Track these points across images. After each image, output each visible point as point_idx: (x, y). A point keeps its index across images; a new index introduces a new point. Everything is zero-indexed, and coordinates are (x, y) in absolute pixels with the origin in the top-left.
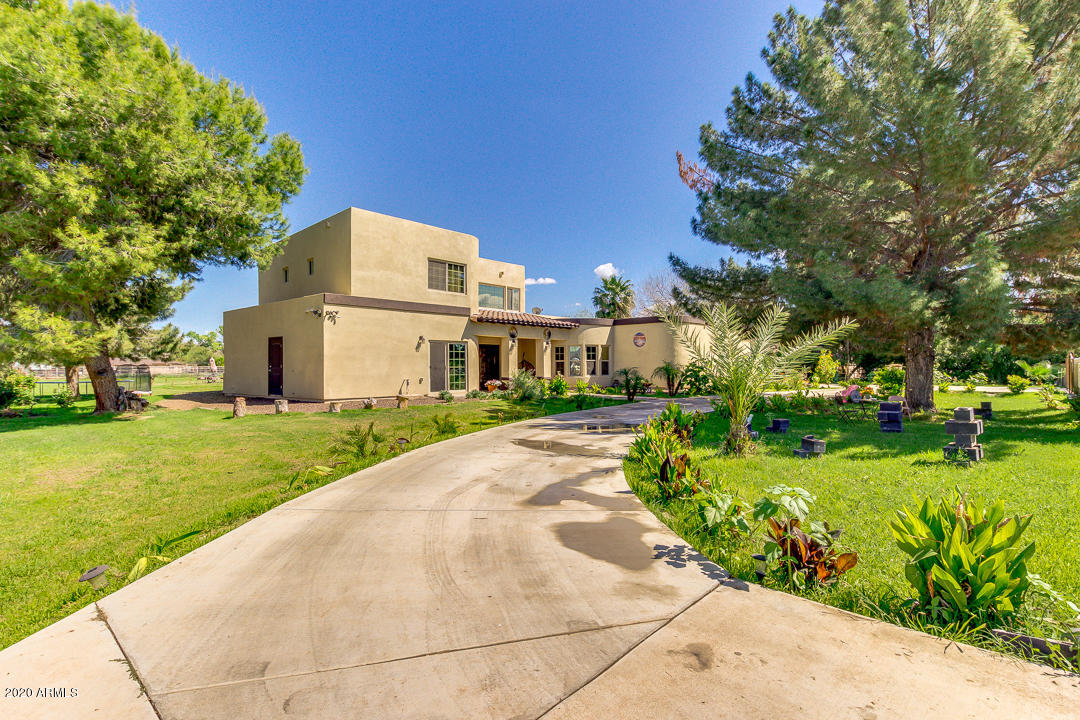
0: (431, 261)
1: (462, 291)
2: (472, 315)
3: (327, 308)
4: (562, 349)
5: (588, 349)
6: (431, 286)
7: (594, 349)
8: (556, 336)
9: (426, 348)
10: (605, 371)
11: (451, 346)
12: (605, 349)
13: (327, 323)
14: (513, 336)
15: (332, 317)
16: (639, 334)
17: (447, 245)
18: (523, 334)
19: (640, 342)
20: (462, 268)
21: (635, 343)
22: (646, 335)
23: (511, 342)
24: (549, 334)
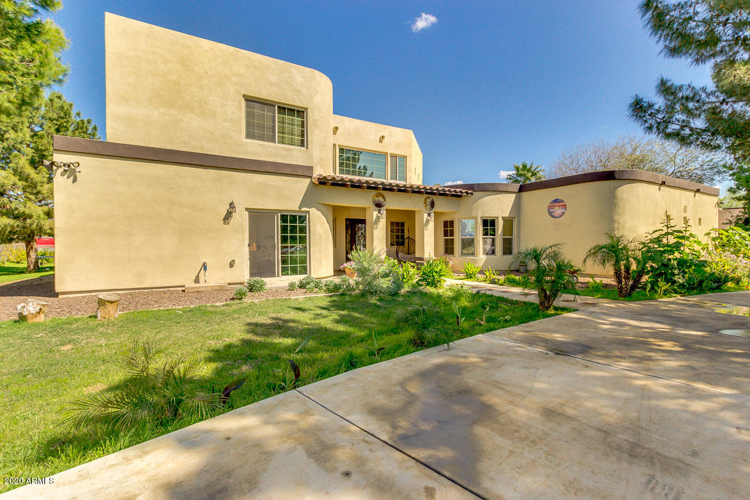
0: (249, 100)
1: (302, 144)
2: (314, 175)
3: (59, 158)
4: (452, 223)
5: (485, 222)
6: (250, 135)
7: (493, 223)
8: (442, 206)
9: (241, 219)
10: (508, 250)
11: (284, 218)
12: (508, 222)
13: (59, 179)
14: (379, 205)
15: (70, 170)
16: (556, 201)
17: (275, 79)
18: (395, 203)
19: (558, 211)
20: (301, 112)
21: (550, 214)
22: (566, 202)
23: (375, 214)
24: (432, 205)
